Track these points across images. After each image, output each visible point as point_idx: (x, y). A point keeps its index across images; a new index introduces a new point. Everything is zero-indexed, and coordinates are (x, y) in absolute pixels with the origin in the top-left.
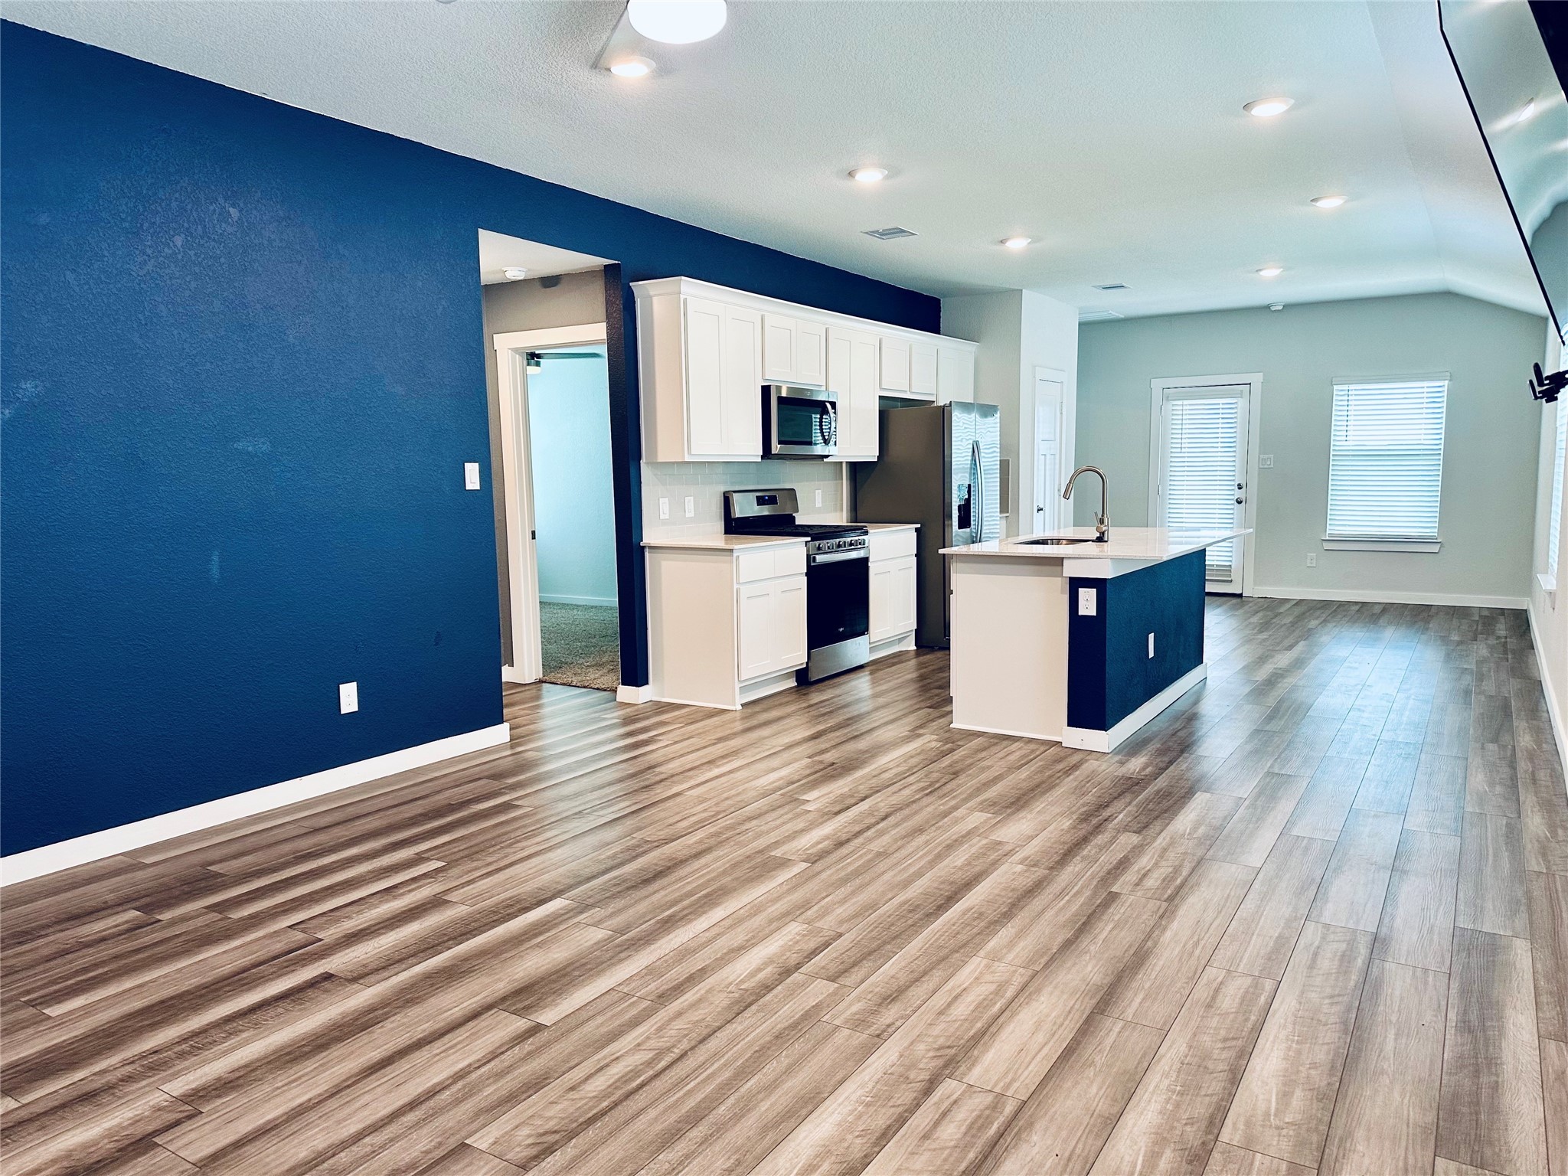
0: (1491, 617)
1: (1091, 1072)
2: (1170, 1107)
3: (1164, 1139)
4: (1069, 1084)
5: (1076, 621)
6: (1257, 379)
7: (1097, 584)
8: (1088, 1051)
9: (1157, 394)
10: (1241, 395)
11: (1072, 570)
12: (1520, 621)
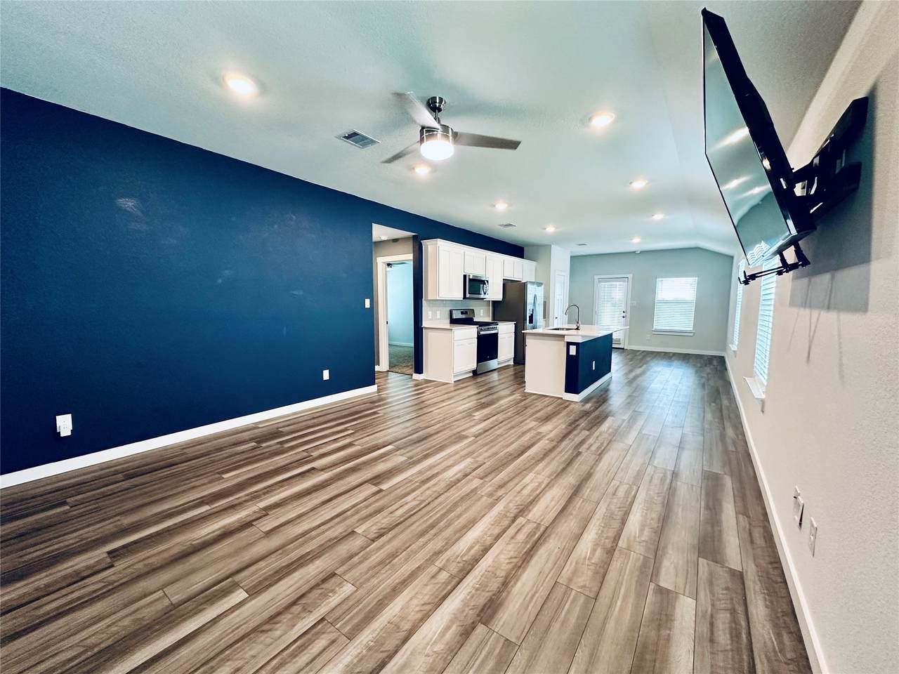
0: (711, 358)
1: (571, 517)
2: (600, 532)
3: (597, 544)
4: (563, 521)
5: (569, 356)
6: (630, 276)
7: (577, 344)
8: (570, 509)
9: (596, 281)
10: (624, 281)
11: (568, 339)
12: (722, 360)
